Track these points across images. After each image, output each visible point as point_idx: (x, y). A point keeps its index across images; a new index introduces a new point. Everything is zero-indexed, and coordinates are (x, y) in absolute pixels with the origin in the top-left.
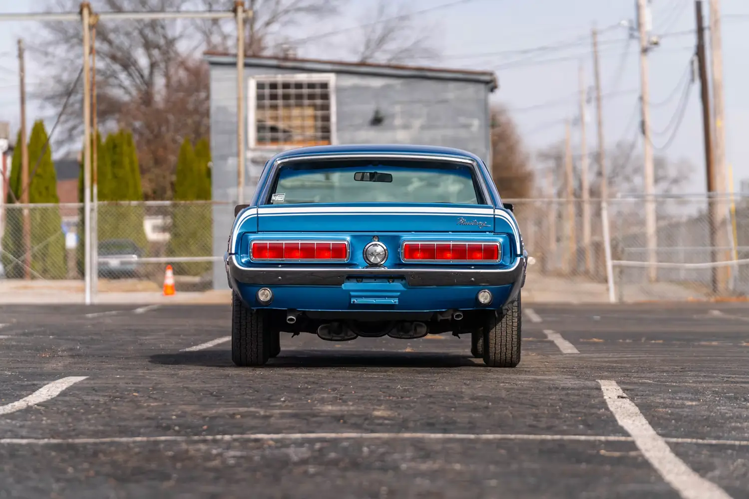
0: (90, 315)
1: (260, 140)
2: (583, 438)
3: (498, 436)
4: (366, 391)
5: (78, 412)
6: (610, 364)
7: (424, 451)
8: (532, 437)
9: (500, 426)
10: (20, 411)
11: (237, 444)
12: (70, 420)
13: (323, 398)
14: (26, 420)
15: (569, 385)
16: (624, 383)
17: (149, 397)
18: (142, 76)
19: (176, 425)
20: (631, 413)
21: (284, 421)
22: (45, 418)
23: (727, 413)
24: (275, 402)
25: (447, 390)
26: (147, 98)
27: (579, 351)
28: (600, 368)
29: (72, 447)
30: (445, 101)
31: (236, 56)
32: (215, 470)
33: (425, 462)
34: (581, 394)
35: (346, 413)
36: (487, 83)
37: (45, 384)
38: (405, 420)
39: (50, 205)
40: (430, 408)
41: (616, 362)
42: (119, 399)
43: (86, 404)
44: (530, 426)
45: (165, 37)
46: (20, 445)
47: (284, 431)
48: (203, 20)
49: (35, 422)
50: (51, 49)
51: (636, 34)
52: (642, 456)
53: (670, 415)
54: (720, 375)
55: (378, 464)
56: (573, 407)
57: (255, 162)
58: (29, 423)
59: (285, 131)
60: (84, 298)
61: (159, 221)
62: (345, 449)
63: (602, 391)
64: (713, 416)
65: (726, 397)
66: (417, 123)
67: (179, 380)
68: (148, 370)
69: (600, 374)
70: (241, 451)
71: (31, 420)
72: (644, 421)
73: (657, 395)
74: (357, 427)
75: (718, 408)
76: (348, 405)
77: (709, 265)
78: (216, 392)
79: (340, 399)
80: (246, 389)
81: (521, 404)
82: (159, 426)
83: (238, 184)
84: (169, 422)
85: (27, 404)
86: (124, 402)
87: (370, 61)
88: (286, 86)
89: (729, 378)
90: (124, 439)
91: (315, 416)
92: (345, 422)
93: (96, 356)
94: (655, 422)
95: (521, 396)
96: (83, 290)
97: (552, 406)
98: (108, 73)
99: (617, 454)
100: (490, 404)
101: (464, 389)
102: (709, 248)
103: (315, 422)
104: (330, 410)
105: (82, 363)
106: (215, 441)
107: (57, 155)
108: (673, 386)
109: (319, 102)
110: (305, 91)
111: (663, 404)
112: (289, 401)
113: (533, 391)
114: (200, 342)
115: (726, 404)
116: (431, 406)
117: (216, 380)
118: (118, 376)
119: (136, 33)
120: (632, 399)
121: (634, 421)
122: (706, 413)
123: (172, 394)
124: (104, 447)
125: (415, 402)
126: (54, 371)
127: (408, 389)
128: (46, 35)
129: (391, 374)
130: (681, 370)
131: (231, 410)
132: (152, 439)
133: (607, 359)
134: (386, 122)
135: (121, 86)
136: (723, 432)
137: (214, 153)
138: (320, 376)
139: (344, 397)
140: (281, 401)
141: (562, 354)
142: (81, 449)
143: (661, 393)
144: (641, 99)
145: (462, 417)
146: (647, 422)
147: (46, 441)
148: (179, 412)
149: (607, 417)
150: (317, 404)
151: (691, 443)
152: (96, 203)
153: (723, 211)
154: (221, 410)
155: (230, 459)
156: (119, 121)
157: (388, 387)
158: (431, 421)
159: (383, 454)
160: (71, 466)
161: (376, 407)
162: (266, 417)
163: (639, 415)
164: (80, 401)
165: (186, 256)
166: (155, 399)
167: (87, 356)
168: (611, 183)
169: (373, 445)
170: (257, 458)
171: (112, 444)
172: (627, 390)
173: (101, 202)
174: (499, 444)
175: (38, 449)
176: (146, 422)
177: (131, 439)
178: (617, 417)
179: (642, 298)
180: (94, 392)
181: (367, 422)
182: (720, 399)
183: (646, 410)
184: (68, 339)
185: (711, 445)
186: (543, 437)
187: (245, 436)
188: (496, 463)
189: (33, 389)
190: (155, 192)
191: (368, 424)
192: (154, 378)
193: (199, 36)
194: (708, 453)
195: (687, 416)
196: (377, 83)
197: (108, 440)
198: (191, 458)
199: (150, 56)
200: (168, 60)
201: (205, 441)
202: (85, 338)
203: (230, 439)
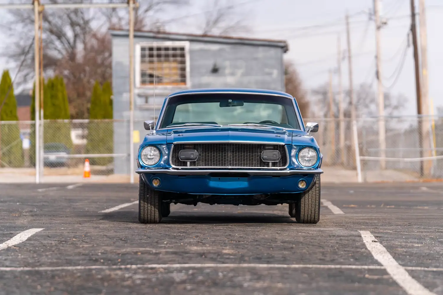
0: (40, 190)
1: (143, 82)
2: (354, 267)
3: (301, 266)
4: (217, 238)
5: (39, 251)
6: (365, 221)
7: (257, 276)
8: (322, 266)
9: (302, 260)
10: (4, 250)
11: (140, 271)
12: (35, 255)
13: (190, 242)
14: (8, 256)
15: (342, 234)
16: (375, 233)
17: (83, 241)
18: (69, 43)
19: (101, 259)
20: (381, 251)
21: (168, 256)
22: (20, 255)
23: (441, 251)
24: (161, 244)
25: (267, 237)
26: (72, 56)
27: (344, 212)
28: (359, 223)
29: (38, 272)
30: (256, 59)
31: (128, 30)
32: (129, 287)
33: (258, 282)
34: (349, 239)
35: (205, 251)
36: (282, 47)
37: (18, 233)
38: (243, 256)
39: (14, 122)
40: (258, 248)
41: (368, 219)
42: (64, 242)
43: (44, 246)
44: (320, 259)
45: (83, 19)
46: (6, 271)
47: (169, 263)
48: (107, 9)
49: (14, 257)
50: (13, 26)
51: (373, 17)
52: (392, 278)
53: (405, 252)
54: (434, 227)
55: (229, 283)
56: (345, 248)
57: (140, 96)
58: (10, 257)
59: (158, 77)
60: (35, 179)
61: (80, 132)
62: (208, 274)
63: (362, 238)
64: (432, 253)
65: (439, 242)
66: (240, 72)
67: (100, 231)
68: (80, 224)
69: (359, 227)
70: (143, 275)
71: (12, 256)
72: (390, 256)
73: (396, 240)
74: (213, 260)
75: (435, 248)
76: (206, 246)
77: (418, 159)
78: (124, 239)
79: (201, 243)
80: (142, 237)
81: (313, 245)
82: (91, 260)
83: (130, 109)
84: (97, 257)
85: (8, 245)
86: (67, 244)
87: (209, 34)
88: (159, 49)
89: (439, 229)
90: (70, 268)
91: (186, 253)
92: (206, 257)
93: (47, 216)
94: (397, 257)
95: (312, 241)
96: (35, 175)
97: (332, 247)
98: (48, 41)
99: (376, 277)
100: (294, 245)
101: (277, 236)
102: (418, 149)
103: (187, 257)
104: (195, 249)
105: (39, 220)
106: (127, 269)
107: (17, 91)
108: (406, 235)
109: (179, 59)
110: (171, 52)
111: (401, 245)
112: (170, 244)
113: (320, 238)
114: (110, 207)
115: (439, 246)
116: (258, 247)
117: (123, 230)
118: (63, 228)
119: (65, 17)
120: (381, 243)
121: (384, 256)
122: (428, 251)
123: (97, 240)
124: (58, 272)
125: (247, 244)
126: (22, 225)
127: (243, 236)
128: (10, 17)
129: (231, 227)
130: (409, 224)
131: (135, 249)
132: (87, 267)
133: (362, 218)
134: (220, 71)
135: (56, 49)
136: (439, 263)
137: (115, 90)
138: (188, 228)
139: (203, 241)
140: (165, 244)
141: (333, 214)
142: (44, 274)
143: (398, 239)
144: (377, 57)
145: (277, 254)
146: (392, 257)
147: (22, 268)
148: (103, 251)
149: (367, 254)
150: (187, 245)
151: (421, 270)
152: (43, 121)
153: (428, 126)
154: (129, 250)
155: (137, 280)
156: (55, 71)
157: (230, 235)
158: (258, 256)
159: (232, 277)
160: (39, 285)
161: (223, 247)
162: (156, 254)
163: (386, 253)
164: (40, 244)
165: (98, 153)
166: (87, 242)
167: (41, 215)
168: (356, 109)
169: (225, 271)
170: (154, 280)
171: (63, 270)
172: (377, 237)
173: (45, 120)
174: (304, 271)
175: (17, 274)
176: (83, 257)
177: (74, 268)
178: (373, 254)
179: (379, 180)
180: (49, 238)
181: (219, 257)
182: (435, 242)
183: (391, 249)
184: (29, 205)
185: (433, 271)
186: (330, 266)
187: (146, 266)
188: (303, 283)
189: (11, 236)
190: (77, 114)
191: (220, 258)
192: (85, 229)
193: (104, 19)
194: (432, 276)
195: (416, 253)
196: (215, 47)
197: (60, 268)
198: (112, 280)
199: (74, 31)
200: (85, 33)
201: (120, 269)
202: (39, 204)
203: (136, 268)
